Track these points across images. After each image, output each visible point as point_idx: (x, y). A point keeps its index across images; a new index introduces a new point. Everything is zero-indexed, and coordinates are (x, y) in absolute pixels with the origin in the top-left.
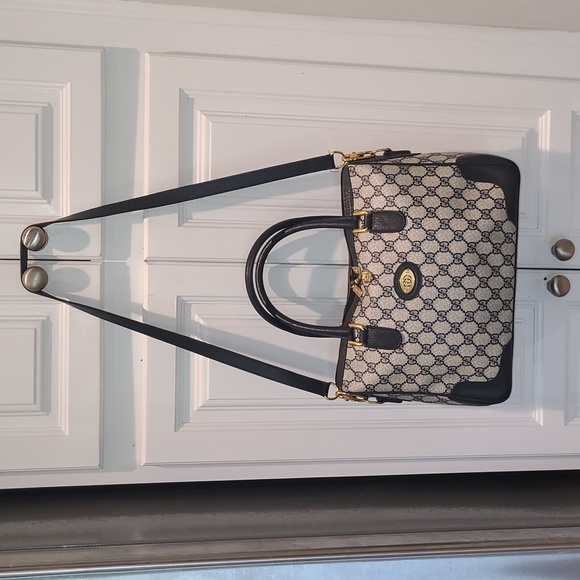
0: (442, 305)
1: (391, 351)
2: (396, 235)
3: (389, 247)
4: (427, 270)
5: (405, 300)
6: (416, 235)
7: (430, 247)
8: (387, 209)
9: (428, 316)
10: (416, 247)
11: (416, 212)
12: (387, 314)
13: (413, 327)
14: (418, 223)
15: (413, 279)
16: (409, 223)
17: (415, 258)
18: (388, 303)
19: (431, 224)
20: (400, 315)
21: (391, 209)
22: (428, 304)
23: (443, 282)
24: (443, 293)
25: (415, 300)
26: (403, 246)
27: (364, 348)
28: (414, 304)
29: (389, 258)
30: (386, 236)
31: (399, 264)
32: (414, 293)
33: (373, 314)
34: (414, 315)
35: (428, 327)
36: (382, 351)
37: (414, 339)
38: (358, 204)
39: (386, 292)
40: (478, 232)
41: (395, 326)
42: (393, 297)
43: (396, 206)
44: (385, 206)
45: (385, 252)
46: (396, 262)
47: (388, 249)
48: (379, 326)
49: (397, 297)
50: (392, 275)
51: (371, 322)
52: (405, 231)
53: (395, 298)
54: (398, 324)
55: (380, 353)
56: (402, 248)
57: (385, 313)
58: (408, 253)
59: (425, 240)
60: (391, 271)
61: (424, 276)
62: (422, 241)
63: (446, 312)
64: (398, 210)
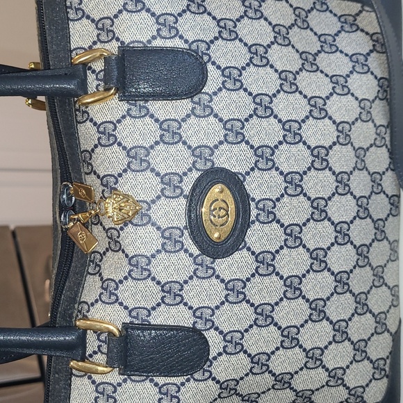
0: (292, 262)
1: (182, 379)
2: (184, 106)
3: (170, 133)
4: (260, 186)
5: (215, 257)
6: (231, 104)
7: (264, 132)
8: (158, 43)
9: (265, 290)
10: (234, 132)
11: (227, 54)
12: (172, 293)
13: (233, 317)
14: (233, 78)
15: (232, 207)
16: (214, 78)
17: (232, 159)
18: (172, 267)
19: (261, 80)
20: (204, 293)
21: (169, 44)
22: (265, 263)
23: (293, 210)
24: (293, 236)
25: (237, 255)
26: (202, 131)
27: (114, 377)
28: (235, 266)
29: (171, 159)
30: (161, 109)
31: (195, 175)
32: (234, 242)
33: (138, 294)
34: (236, 291)
35: (264, 316)
36: (161, 380)
37: (234, 344)
38: (81, 34)
39: (170, 241)
40: (352, 99)
41: (192, 320)
42: (186, 251)
43: (181, 37)
44: (154, 38)
45: (161, 147)
46: (190, 170)
47: (167, 140)
48: (153, 322)
49: (196, 252)
50: (183, 201)
51: (134, 314)
52: (207, 97)
53: (191, 255)
54: (198, 314)
55: (156, 385)
56: (201, 135)
57: (169, 292)
58: (216, 147)
59: (251, 116)
60: (178, 191)
61: (253, 200)
62: (247, 120)
63: (301, 278)
64: (186, 46)
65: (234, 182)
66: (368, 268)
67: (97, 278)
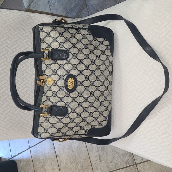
0: (86, 94)
1: (62, 117)
2: (64, 62)
3: (61, 67)
4: (80, 78)
5: (70, 92)
6: (74, 61)
7: (81, 67)
8: (59, 48)
9: (80, 100)
10: (75, 67)
11: (74, 51)
12: (61, 99)
13: (73, 105)
14: (75, 56)
16: (71, 56)
17: (74, 72)
18: (62, 94)
19: (81, 56)
20: (67, 100)
21: (62, 49)
22: (80, 94)
23: (87, 83)
24: (86, 89)
25: (74, 92)
26: (68, 67)
27: (49, 116)
28: (74, 94)
29: (61, 72)
30: (60, 62)
31: (66, 76)
32: (74, 89)
33: (54, 99)
34: (74, 100)
35: (80, 105)
36: (58, 117)
37: (74, 110)
38: (43, 46)
39: (61, 89)
40: (101, 60)
41: (65, 105)
42: (64, 91)
43: (64, 47)
44: (59, 47)
45: (59, 70)
46: (65, 75)
47: (61, 68)
48: (57, 105)
49: (66, 91)
50: (64, 81)
51: (53, 103)
52: (69, 60)
53: (65, 92)
54: (66, 104)
55: (57, 118)
56: (68, 68)
57: (60, 99)
58: (71, 70)
59: (78, 64)
60: (63, 79)
61: (78, 81)
62: (77, 65)
63: (88, 98)
64: (65, 49)
65: (74, 77)
66: (103, 96)
67: (45, 96)
